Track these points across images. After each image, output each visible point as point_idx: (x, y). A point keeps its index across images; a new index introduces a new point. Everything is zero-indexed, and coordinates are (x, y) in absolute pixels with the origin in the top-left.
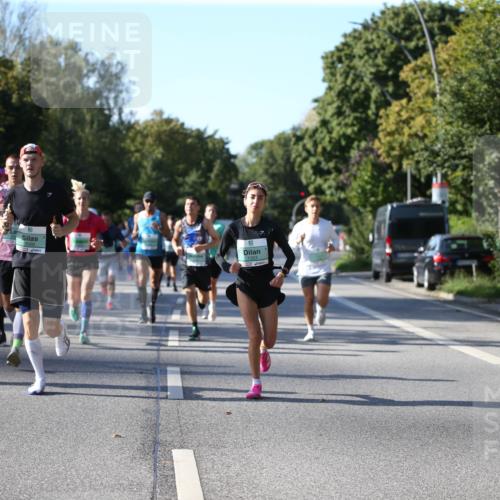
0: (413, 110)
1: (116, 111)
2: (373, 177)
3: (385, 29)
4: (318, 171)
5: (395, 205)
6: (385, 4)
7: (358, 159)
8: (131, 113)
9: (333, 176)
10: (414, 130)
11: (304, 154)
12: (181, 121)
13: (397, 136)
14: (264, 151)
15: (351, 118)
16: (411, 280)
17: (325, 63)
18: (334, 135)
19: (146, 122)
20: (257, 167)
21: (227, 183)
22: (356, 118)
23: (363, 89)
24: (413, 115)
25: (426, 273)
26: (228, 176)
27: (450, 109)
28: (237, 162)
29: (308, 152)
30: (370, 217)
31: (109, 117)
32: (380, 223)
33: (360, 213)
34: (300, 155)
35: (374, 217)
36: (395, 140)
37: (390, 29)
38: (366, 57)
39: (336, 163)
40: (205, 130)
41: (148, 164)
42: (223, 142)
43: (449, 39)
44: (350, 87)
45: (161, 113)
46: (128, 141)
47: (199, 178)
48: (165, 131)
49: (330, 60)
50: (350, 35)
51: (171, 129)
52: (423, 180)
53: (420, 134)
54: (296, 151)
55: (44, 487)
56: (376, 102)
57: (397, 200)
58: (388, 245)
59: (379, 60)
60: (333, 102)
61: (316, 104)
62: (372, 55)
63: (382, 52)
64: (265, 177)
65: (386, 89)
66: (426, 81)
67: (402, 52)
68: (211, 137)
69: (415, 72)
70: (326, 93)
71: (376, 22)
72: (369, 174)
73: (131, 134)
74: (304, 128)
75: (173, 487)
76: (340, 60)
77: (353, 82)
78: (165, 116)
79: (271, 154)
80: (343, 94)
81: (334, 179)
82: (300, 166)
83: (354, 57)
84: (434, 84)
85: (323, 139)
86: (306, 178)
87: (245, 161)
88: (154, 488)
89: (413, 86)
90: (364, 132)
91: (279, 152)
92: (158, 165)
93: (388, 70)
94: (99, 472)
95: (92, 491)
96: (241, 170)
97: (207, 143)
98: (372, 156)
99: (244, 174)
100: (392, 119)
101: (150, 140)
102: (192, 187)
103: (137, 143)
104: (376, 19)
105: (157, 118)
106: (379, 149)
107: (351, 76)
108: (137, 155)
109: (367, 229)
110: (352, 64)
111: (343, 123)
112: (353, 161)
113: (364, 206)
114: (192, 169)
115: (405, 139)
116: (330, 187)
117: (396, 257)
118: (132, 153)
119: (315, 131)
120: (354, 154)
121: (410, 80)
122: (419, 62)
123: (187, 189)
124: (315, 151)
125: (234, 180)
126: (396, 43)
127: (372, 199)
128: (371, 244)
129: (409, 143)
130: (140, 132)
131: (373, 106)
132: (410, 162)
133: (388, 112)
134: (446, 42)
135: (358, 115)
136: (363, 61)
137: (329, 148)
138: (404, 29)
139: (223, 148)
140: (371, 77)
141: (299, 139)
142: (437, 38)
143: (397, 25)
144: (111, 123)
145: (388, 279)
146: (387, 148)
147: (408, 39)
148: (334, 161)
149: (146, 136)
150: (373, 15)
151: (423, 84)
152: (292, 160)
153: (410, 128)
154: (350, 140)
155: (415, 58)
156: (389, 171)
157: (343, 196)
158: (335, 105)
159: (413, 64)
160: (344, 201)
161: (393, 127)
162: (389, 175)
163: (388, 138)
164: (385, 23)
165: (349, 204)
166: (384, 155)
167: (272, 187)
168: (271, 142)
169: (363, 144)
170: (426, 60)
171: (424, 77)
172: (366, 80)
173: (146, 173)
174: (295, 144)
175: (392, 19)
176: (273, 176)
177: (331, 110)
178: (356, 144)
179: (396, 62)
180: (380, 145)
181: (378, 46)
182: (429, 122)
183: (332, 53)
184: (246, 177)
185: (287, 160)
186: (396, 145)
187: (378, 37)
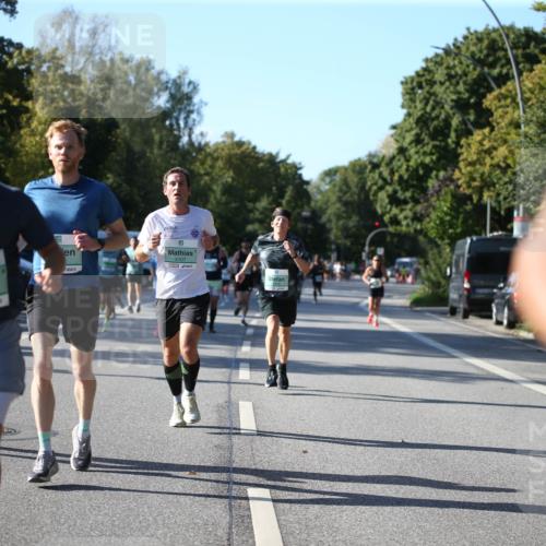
0: (495, 141)
1: (186, 132)
2: (452, 208)
3: (468, 54)
4: (394, 200)
5: (475, 238)
6: (468, 29)
7: (437, 188)
8: (202, 134)
9: (409, 206)
10: (496, 161)
11: (380, 182)
12: (253, 144)
13: (478, 166)
14: (338, 178)
15: (430, 146)
16: (490, 317)
17: (405, 89)
18: (412, 163)
19: (217, 144)
20: (330, 194)
21: (298, 210)
22: (434, 147)
23: (443, 116)
24: (495, 144)
25: (506, 310)
26: (300, 203)
27: (536, 140)
28: (310, 188)
29: (384, 180)
30: (448, 250)
31: (179, 138)
32: (459, 256)
33: (438, 246)
34: (376, 184)
35: (452, 250)
36: (476, 171)
37: (473, 55)
38: (447, 84)
39: (413, 192)
40: (278, 154)
41: (217, 188)
42: (296, 168)
43: (535, 67)
44: (430, 114)
45: (232, 135)
46: (198, 164)
47: (270, 204)
48: (236, 154)
49: (409, 86)
50: (431, 60)
51: (243, 152)
52: (502, 213)
53: (503, 165)
54: (372, 178)
55: (117, 523)
56: (456, 131)
57: (476, 234)
58: (466, 280)
59: (461, 87)
60: (412, 129)
61: (393, 131)
62: (454, 81)
63: (464, 78)
64: (338, 205)
65: (466, 118)
66: (510, 109)
67: (485, 79)
68: (283, 161)
69: (500, 101)
70: (405, 120)
71: (458, 48)
72: (448, 205)
73: (200, 157)
74: (381, 155)
75: (250, 528)
76: (420, 87)
77: (433, 109)
78: (236, 139)
79: (345, 181)
80: (423, 121)
81: (411, 210)
82: (375, 194)
83: (435, 83)
84: (519, 114)
85: (400, 167)
86: (381, 206)
87: (318, 188)
88: (230, 528)
89: (497, 114)
90: (443, 161)
91: (353, 179)
92: (228, 190)
93: (470, 98)
94: (172, 510)
95: (166, 530)
96: (313, 197)
97: (279, 168)
98: (452, 187)
99: (317, 201)
100: (474, 148)
101: (220, 163)
102: (261, 213)
103: (206, 166)
104: (459, 44)
105: (229, 141)
106: (458, 179)
107: (431, 102)
108: (207, 178)
109: (444, 262)
110: (432, 91)
111: (421, 151)
112: (431, 191)
113: (442, 238)
114: (262, 195)
115: (486, 169)
116: (406, 218)
117: (475, 293)
118: (201, 175)
119: (393, 158)
120: (432, 183)
121: (493, 108)
122: (503, 90)
123: (257, 215)
124: (392, 179)
125: (306, 207)
126: (479, 69)
127: (451, 231)
128: (448, 278)
129: (490, 174)
130: (210, 154)
131: (453, 135)
132: (491, 194)
133: (470, 141)
134: (531, 70)
135: (437, 143)
136: (443, 88)
137: (406, 177)
138: (488, 56)
139: (296, 173)
140: (451, 104)
141: (375, 166)
142: (521, 66)
143: (481, 51)
144: (180, 144)
145: (466, 316)
146: (467, 179)
147: (492, 66)
148: (411, 190)
149: (217, 159)
150: (456, 40)
151: (507, 113)
152: (367, 188)
153: (492, 158)
154: (428, 169)
155: (499, 87)
156: (469, 203)
157: (419, 227)
158: (414, 132)
159: (496, 92)
160: (421, 231)
161: (475, 157)
162: (469, 207)
163: (469, 169)
164: (468, 49)
165: (426, 235)
166: (464, 186)
167: (344, 215)
168: (346, 169)
169: (442, 174)
170: (511, 88)
171: (508, 106)
172: (447, 107)
173: (215, 198)
174: (370, 172)
175: (475, 45)
176: (346, 204)
177: (409, 137)
178: (434, 173)
179: (478, 89)
180: (461, 174)
181: (460, 72)
182: (512, 152)
183: (412, 79)
184: (319, 204)
185: (362, 188)
186: (477, 175)
187: (461, 63)
